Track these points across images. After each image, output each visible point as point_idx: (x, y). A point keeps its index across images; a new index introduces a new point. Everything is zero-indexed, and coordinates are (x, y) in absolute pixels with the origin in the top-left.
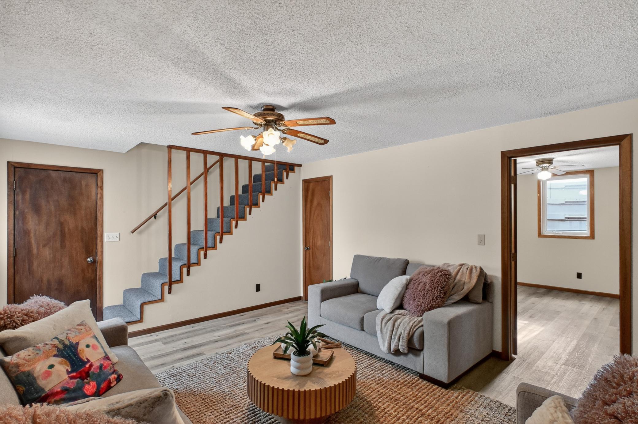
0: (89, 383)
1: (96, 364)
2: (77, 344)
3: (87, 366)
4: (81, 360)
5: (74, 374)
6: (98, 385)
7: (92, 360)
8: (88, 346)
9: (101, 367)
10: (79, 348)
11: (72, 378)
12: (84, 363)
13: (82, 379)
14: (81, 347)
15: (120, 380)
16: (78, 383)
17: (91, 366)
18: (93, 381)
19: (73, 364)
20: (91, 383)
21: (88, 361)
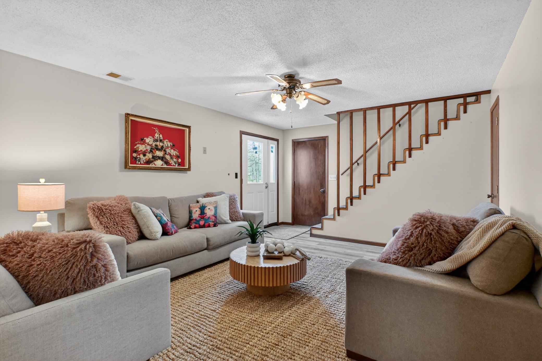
0: (202, 221)
1: (208, 216)
2: (206, 207)
3: (205, 215)
4: (204, 213)
5: (200, 216)
6: (205, 223)
7: (207, 214)
8: (209, 209)
9: (209, 218)
10: (206, 208)
11: (199, 217)
12: (205, 214)
13: (201, 218)
14: (207, 208)
15: (215, 226)
16: (199, 219)
17: (206, 215)
18: (204, 220)
19: (201, 212)
20: (203, 221)
21: (206, 214)
